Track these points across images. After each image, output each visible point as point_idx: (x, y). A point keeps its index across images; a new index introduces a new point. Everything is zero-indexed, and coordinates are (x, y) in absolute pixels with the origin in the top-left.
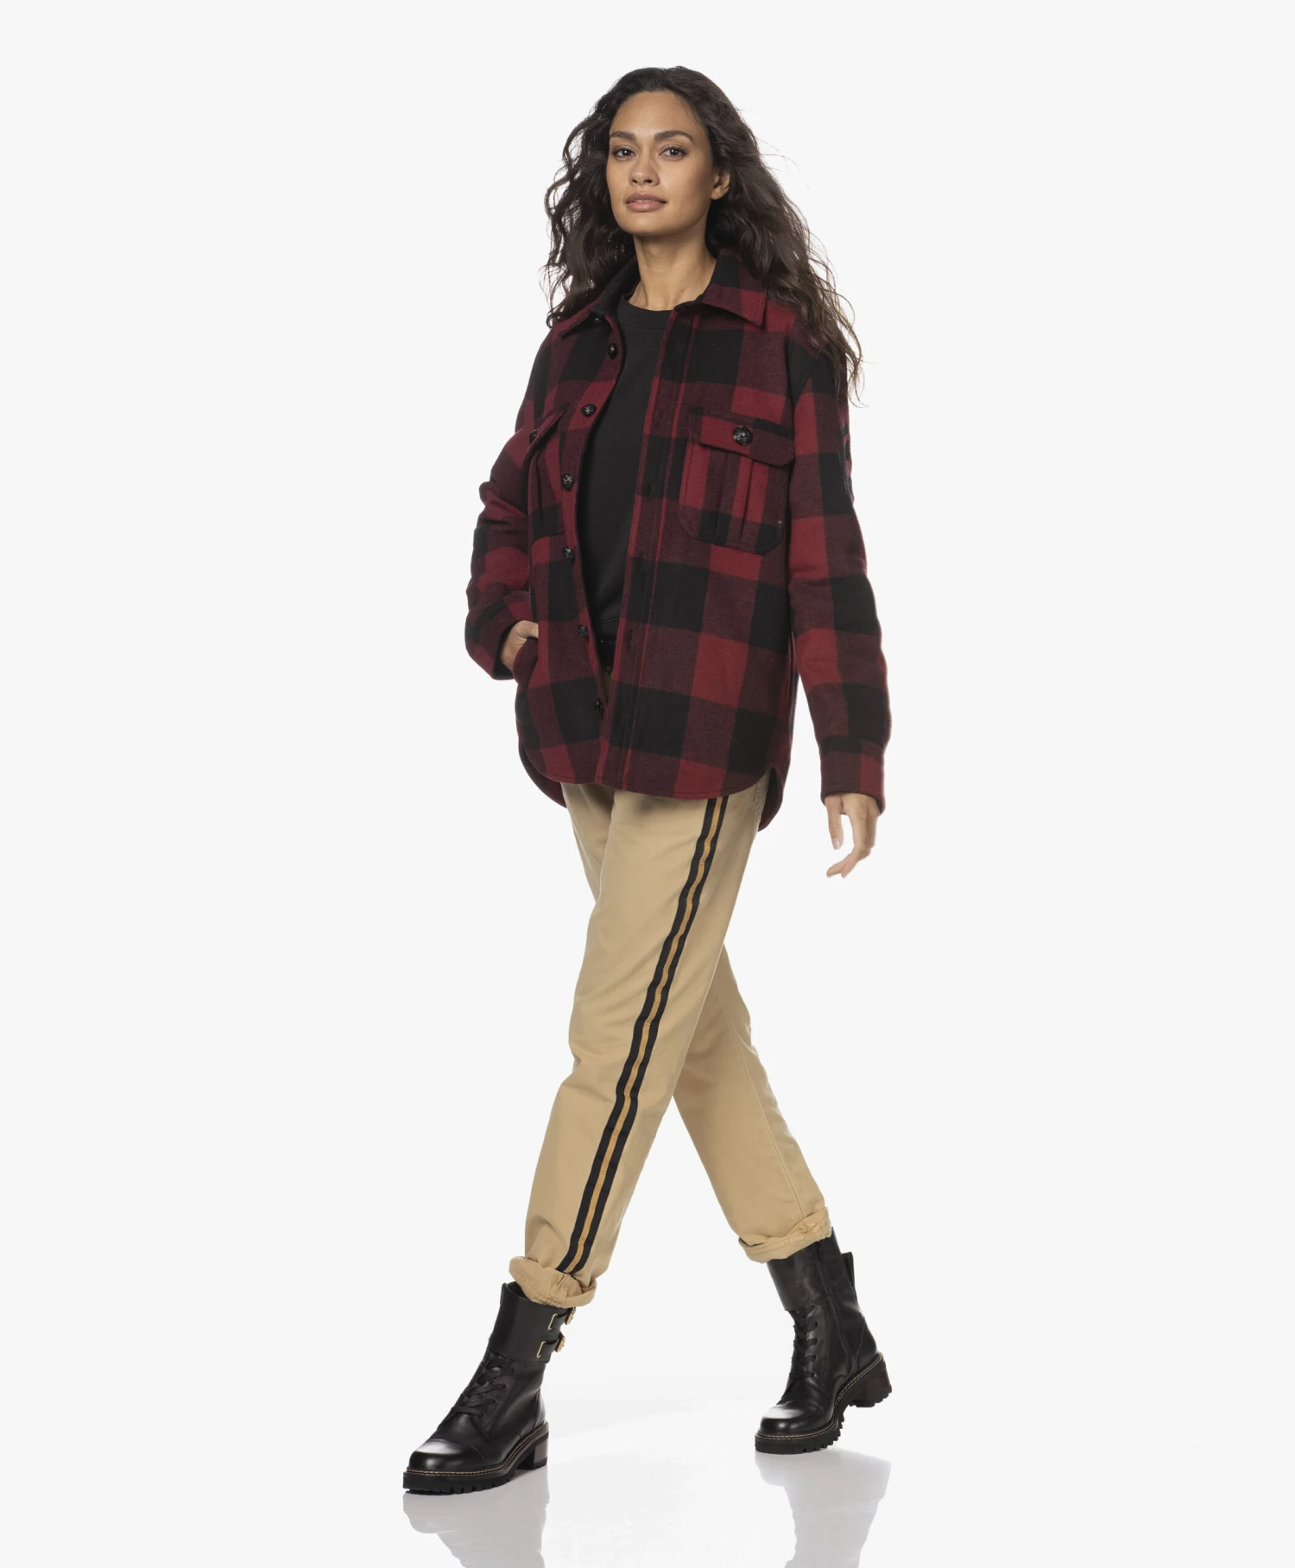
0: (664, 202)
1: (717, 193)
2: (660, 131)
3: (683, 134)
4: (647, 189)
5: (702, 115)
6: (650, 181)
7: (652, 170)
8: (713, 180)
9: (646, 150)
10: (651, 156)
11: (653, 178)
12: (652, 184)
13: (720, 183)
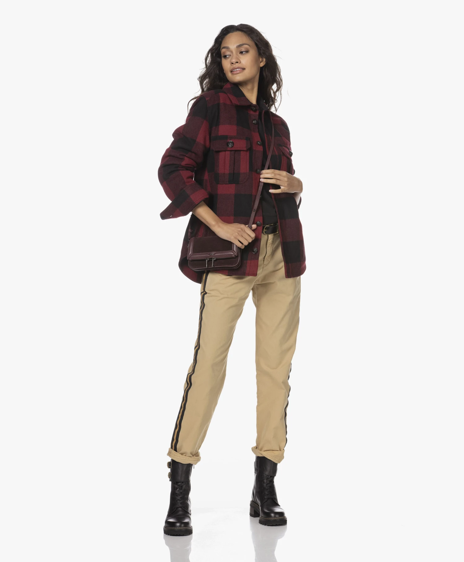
0: (244, 69)
1: (262, 65)
2: (238, 44)
3: (246, 44)
4: (237, 65)
5: (252, 38)
6: (237, 62)
7: (237, 58)
8: (260, 60)
9: (234, 52)
10: (237, 54)
11: (238, 61)
12: (238, 63)
13: (262, 61)
